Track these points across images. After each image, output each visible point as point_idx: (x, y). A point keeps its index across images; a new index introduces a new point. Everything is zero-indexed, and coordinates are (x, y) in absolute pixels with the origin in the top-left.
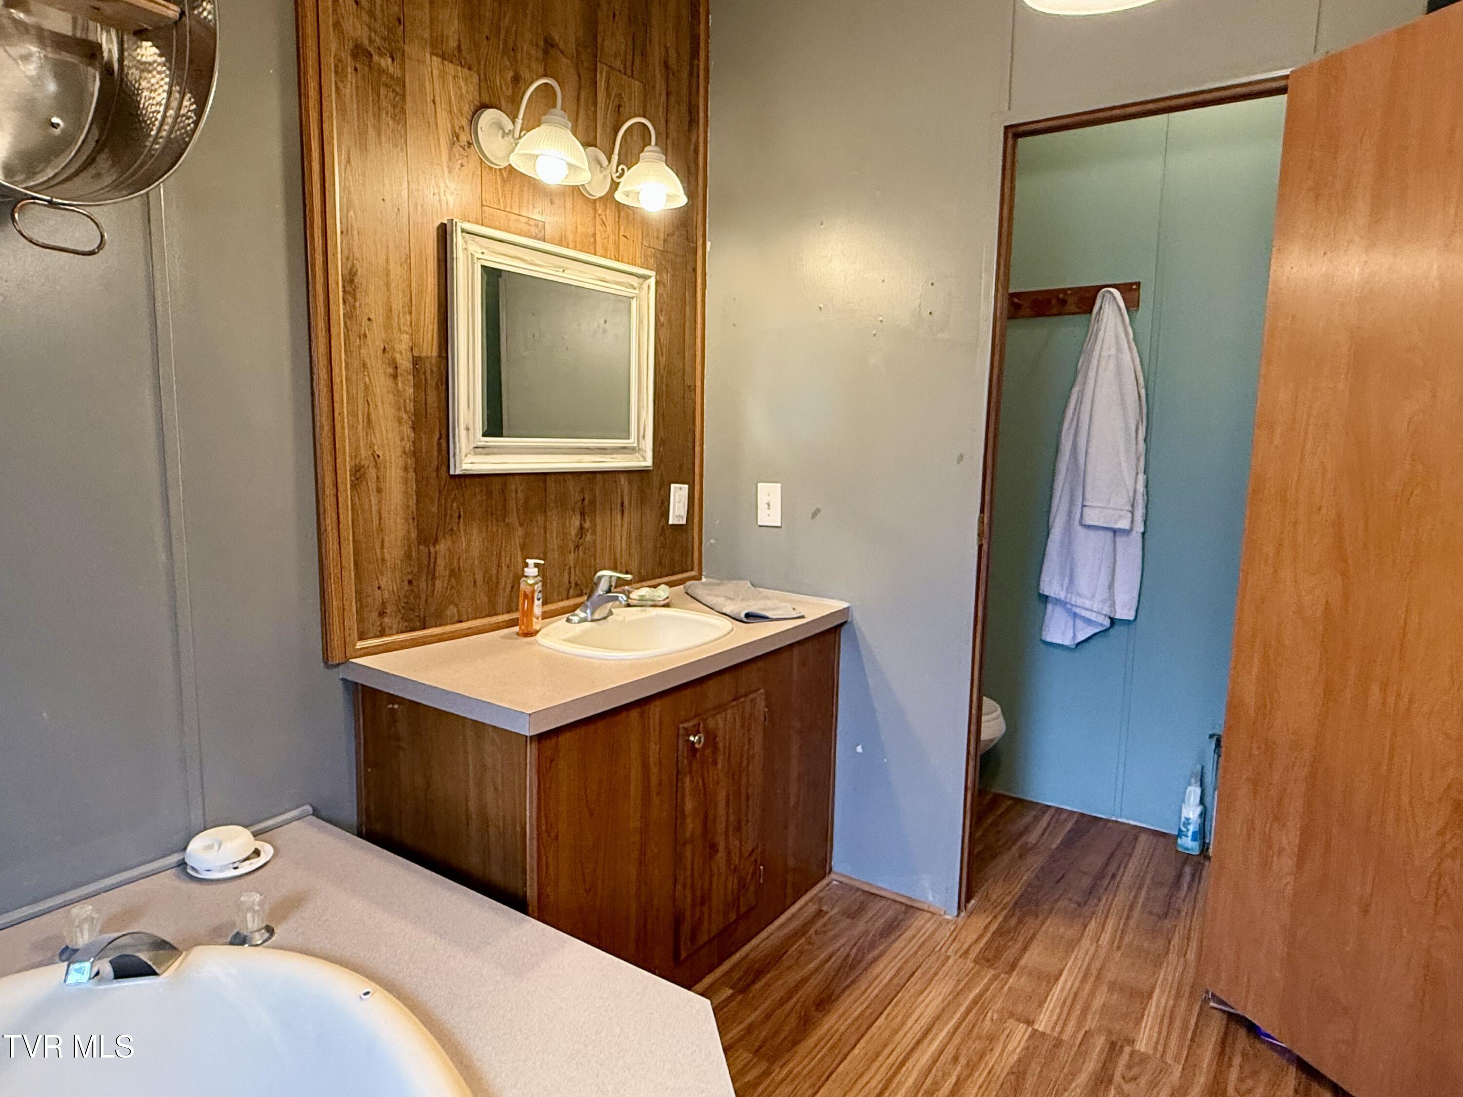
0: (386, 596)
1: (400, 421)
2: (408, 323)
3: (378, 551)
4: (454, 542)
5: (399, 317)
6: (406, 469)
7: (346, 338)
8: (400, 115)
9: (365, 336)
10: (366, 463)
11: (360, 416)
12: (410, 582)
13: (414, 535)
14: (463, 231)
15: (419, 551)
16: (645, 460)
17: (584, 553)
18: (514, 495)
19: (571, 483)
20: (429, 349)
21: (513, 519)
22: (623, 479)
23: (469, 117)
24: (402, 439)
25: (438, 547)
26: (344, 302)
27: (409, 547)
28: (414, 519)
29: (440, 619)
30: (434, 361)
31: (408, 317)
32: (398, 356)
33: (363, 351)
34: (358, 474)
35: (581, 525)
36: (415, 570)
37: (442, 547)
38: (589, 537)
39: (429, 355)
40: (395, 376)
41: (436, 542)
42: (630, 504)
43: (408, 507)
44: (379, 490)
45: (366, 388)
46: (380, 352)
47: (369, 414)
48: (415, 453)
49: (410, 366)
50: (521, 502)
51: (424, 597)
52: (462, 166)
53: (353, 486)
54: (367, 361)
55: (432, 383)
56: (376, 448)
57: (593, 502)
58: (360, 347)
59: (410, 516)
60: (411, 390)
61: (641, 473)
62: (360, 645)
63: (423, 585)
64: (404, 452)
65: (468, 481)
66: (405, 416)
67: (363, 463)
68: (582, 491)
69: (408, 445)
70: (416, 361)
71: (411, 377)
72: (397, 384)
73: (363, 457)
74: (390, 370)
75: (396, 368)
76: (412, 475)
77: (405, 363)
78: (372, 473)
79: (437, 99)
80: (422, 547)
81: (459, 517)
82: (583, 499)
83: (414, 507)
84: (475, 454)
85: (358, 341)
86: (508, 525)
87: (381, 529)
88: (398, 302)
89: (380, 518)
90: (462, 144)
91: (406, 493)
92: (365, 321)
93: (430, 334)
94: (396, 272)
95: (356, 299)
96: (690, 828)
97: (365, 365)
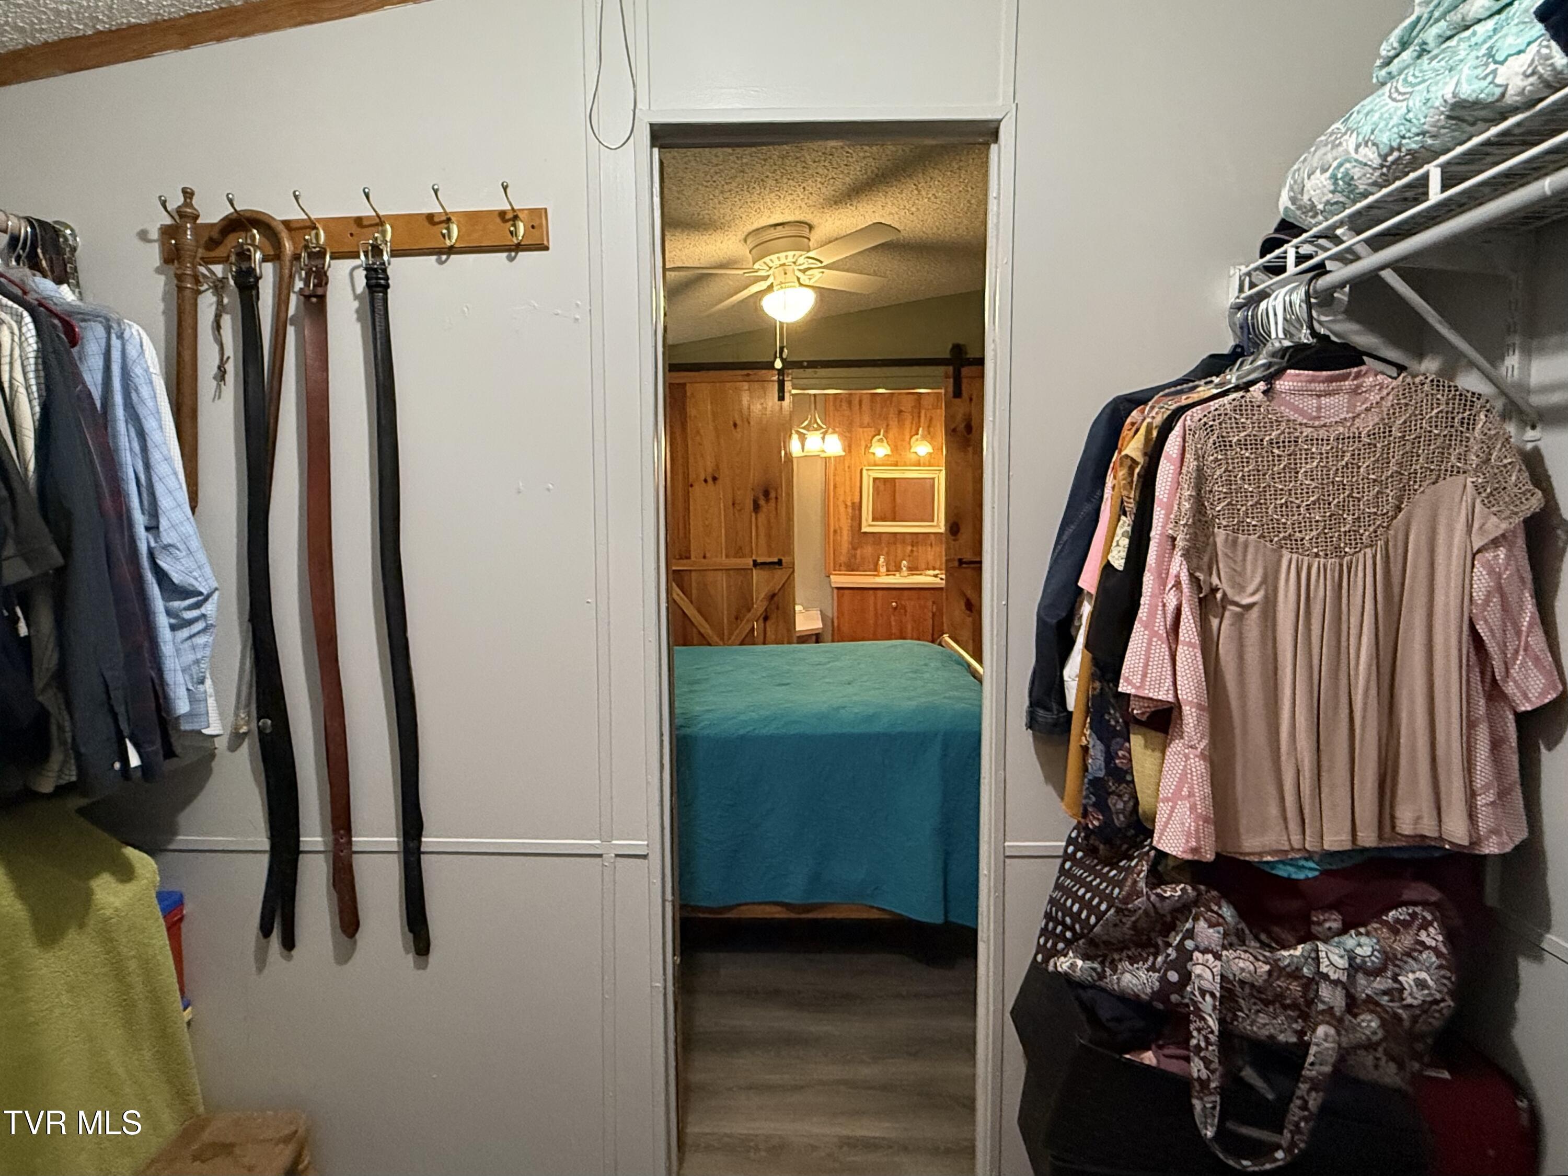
1: (848, 518)
3: (840, 551)
4: (863, 550)
5: (848, 493)
6: (849, 530)
7: (833, 499)
9: (839, 499)
11: (837, 518)
12: (849, 559)
13: (851, 547)
14: (866, 469)
16: (941, 529)
17: (913, 558)
18: (884, 539)
19: (908, 536)
20: (857, 500)
21: (884, 545)
22: (932, 536)
23: (870, 441)
24: (848, 523)
26: (833, 491)
27: (849, 551)
28: (851, 543)
29: (857, 568)
30: (858, 503)
31: (851, 493)
32: (847, 502)
33: (838, 502)
34: (835, 531)
35: (911, 549)
36: (850, 556)
37: (859, 552)
40: (847, 508)
41: (857, 550)
42: (935, 543)
44: (841, 536)
45: (838, 511)
46: (843, 502)
48: (852, 527)
50: (887, 541)
51: (853, 564)
52: (868, 453)
53: (834, 534)
55: (857, 508)
56: (840, 525)
57: (918, 543)
60: (851, 511)
61: (941, 533)
62: (834, 572)
63: (852, 561)
65: (868, 534)
68: (912, 538)
69: (850, 525)
70: (853, 504)
71: (851, 508)
73: (837, 527)
77: (849, 504)
78: (839, 532)
79: (861, 439)
80: (853, 551)
81: (865, 544)
82: (913, 542)
83: (851, 540)
84: (869, 527)
85: (836, 500)
86: (882, 547)
87: (841, 545)
88: (848, 490)
89: (841, 542)
90: (868, 448)
91: (849, 537)
92: (839, 495)
93: (857, 497)
94: (848, 483)
95: (836, 491)
96: (894, 630)
97: (838, 506)
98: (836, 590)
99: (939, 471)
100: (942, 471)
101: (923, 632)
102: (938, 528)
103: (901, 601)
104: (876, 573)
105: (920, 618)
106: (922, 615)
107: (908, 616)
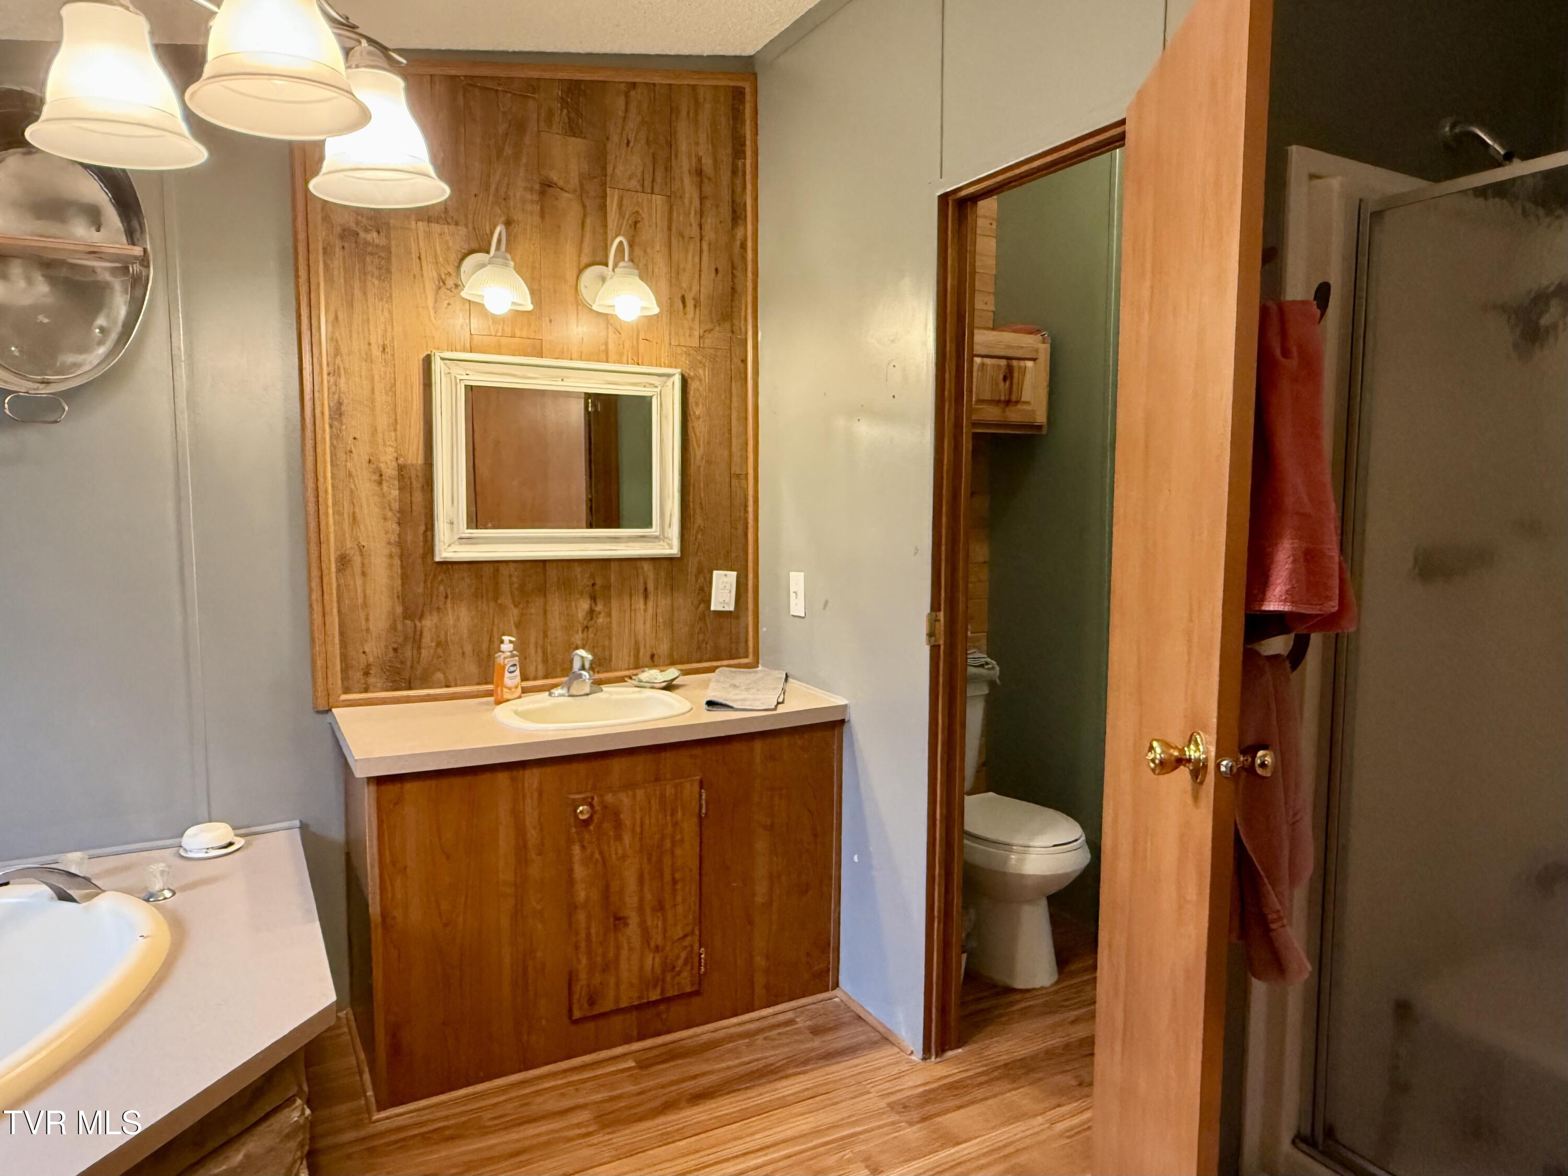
0: (371, 660)
1: (385, 519)
2: (393, 439)
3: (364, 623)
4: (440, 619)
5: (383, 434)
6: (391, 556)
7: (333, 455)
8: (385, 275)
9: (351, 452)
10: (352, 552)
11: (346, 516)
12: (395, 650)
13: (399, 610)
14: (442, 359)
15: (404, 625)
16: (671, 548)
17: (595, 635)
18: (507, 579)
19: (578, 569)
20: (415, 457)
21: (506, 600)
22: (646, 566)
23: (456, 264)
24: (387, 533)
25: (424, 622)
26: (331, 426)
27: (395, 621)
28: (398, 597)
29: (425, 682)
30: (418, 468)
31: (393, 434)
32: (382, 466)
33: (348, 464)
34: (343, 561)
35: (591, 608)
36: (400, 640)
37: (428, 623)
38: (601, 620)
39: (414, 462)
40: (380, 483)
41: (421, 617)
42: (656, 588)
43: (393, 589)
44: (364, 574)
45: (352, 491)
46: (365, 464)
47: (354, 513)
48: (401, 543)
49: (395, 473)
50: (516, 585)
51: (409, 664)
52: (449, 304)
53: (339, 570)
54: (353, 471)
55: (417, 485)
56: (361, 540)
57: (607, 587)
58: (346, 461)
59: (395, 595)
60: (397, 492)
61: (670, 559)
62: (344, 697)
63: (408, 654)
64: (389, 543)
65: (456, 567)
66: (389, 514)
67: (347, 552)
68: (592, 576)
69: (394, 538)
70: (401, 468)
71: (396, 482)
72: (382, 489)
73: (349, 546)
74: (376, 477)
75: (381, 475)
76: (397, 562)
77: (390, 471)
78: (357, 560)
79: (423, 257)
80: (408, 622)
81: (446, 597)
82: (593, 585)
83: (400, 588)
84: (460, 544)
85: (344, 456)
86: (501, 605)
87: (365, 605)
88: (383, 421)
89: (365, 597)
90: (449, 287)
91: (391, 578)
92: (350, 441)
93: (415, 447)
94: (381, 398)
95: (342, 424)
96: (582, 895)
97: (350, 475)
98: (373, 788)
99: (664, 378)
100: (671, 379)
101: (674, 882)
102: (662, 543)
103: (602, 796)
104: (489, 694)
105: (662, 839)
106: (669, 830)
107: (627, 838)
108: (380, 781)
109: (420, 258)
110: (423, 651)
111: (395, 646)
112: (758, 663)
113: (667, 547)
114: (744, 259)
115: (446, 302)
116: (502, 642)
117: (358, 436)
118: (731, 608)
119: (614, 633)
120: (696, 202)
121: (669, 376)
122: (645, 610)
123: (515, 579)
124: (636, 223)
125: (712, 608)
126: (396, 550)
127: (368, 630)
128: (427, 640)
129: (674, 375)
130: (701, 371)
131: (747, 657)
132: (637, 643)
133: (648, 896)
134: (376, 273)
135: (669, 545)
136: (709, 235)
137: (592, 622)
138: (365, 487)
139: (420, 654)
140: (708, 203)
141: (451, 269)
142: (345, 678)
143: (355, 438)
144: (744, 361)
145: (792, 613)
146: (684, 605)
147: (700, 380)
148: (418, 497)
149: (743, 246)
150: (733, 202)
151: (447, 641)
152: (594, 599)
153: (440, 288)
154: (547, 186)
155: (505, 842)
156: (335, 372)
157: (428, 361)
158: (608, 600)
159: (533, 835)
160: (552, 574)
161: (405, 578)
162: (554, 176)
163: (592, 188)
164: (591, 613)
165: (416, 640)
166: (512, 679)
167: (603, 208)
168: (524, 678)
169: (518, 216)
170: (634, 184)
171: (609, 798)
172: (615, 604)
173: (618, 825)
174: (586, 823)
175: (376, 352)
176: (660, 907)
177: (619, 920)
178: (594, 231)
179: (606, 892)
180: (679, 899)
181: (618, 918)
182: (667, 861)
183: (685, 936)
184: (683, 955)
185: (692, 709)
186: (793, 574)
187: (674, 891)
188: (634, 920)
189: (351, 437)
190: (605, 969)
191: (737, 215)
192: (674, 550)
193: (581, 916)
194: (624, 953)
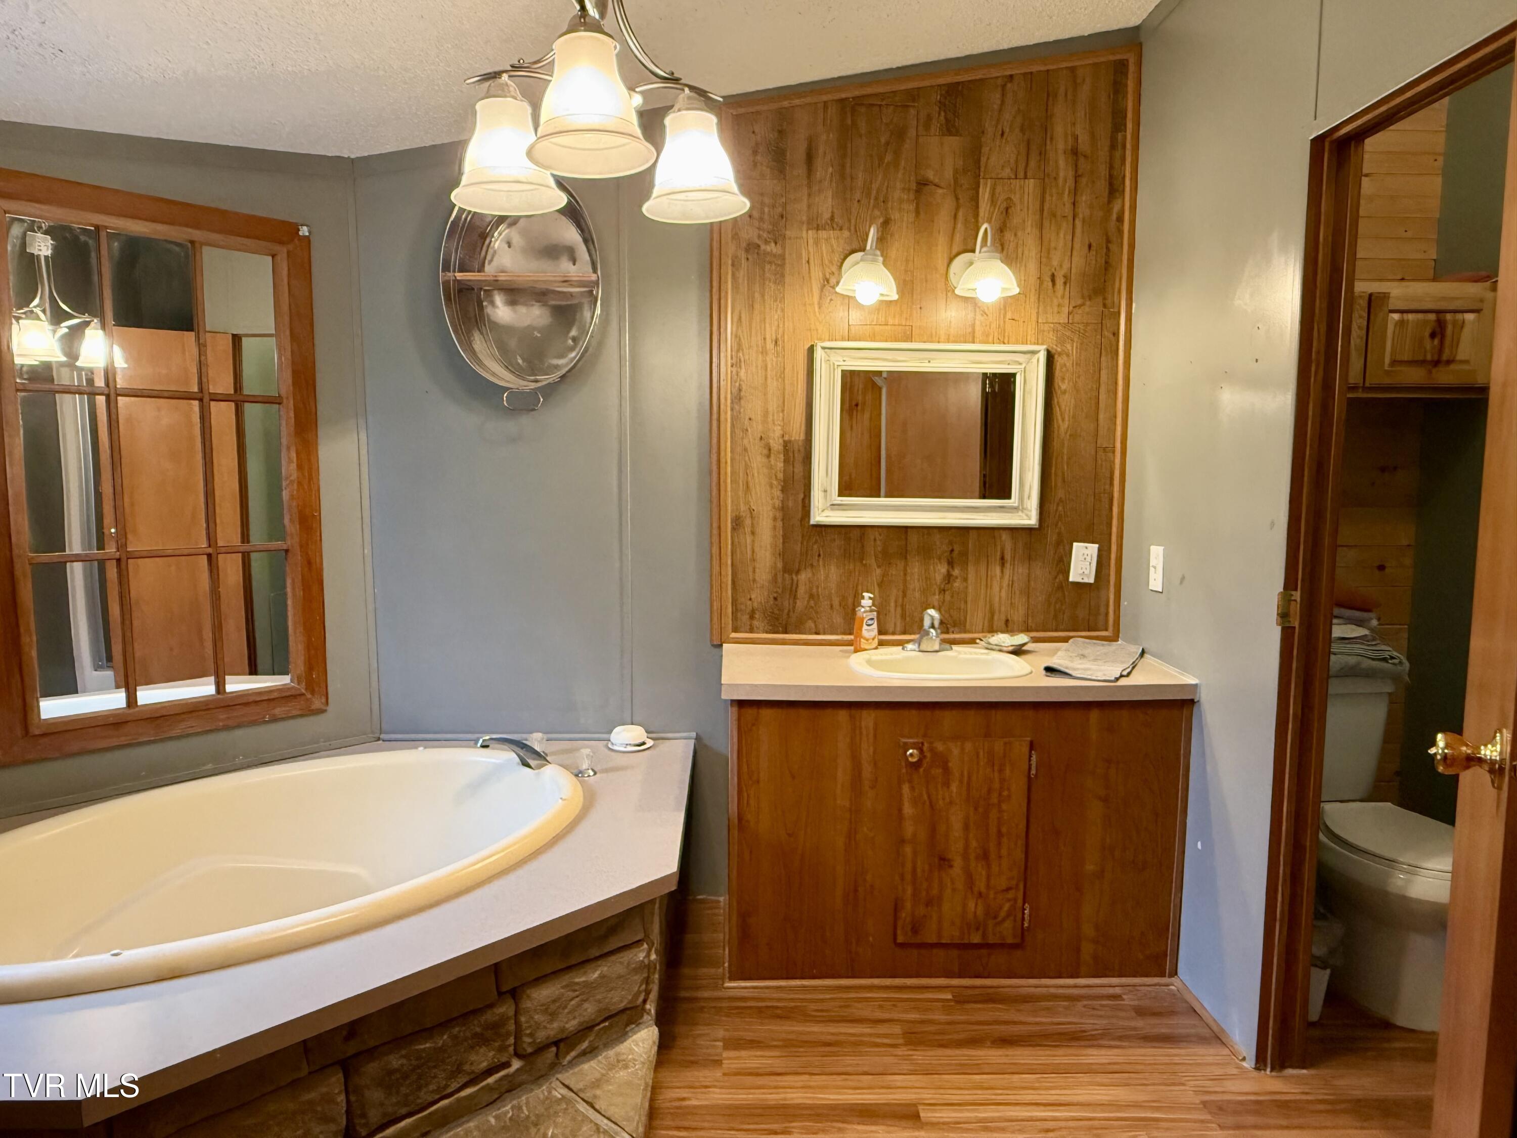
0: (755, 605)
1: (771, 486)
2: (781, 419)
3: (751, 574)
4: (813, 574)
5: (773, 415)
6: (775, 519)
7: (733, 432)
8: (780, 279)
9: (747, 430)
10: (744, 514)
11: (741, 483)
12: (775, 599)
13: (780, 565)
14: (824, 348)
15: (784, 579)
16: (1030, 519)
17: (952, 597)
18: (872, 543)
19: (937, 537)
20: (797, 433)
21: (871, 561)
22: (1005, 536)
23: (839, 264)
24: (772, 498)
25: (799, 577)
26: (732, 409)
27: (776, 575)
28: (780, 554)
29: (799, 630)
30: (800, 443)
31: (781, 414)
32: (771, 441)
33: (745, 440)
34: (737, 523)
35: (948, 571)
36: (780, 591)
37: (804, 576)
38: (957, 584)
39: (797, 438)
40: (768, 456)
41: (798, 572)
42: (1013, 558)
43: (776, 546)
44: (753, 533)
45: (746, 465)
46: (757, 440)
47: (747, 483)
48: (783, 508)
49: (781, 448)
50: (879, 549)
51: (786, 611)
52: (831, 300)
53: (734, 529)
54: (748, 446)
55: (799, 457)
56: (752, 504)
57: (964, 554)
58: (743, 438)
59: (778, 552)
60: (782, 465)
61: (1029, 530)
62: (734, 635)
63: (786, 604)
64: (774, 507)
65: (829, 530)
66: (775, 482)
67: (741, 514)
68: (951, 543)
69: (778, 503)
70: (786, 444)
71: (782, 456)
72: (770, 461)
73: (742, 510)
74: (765, 452)
75: (770, 450)
76: (779, 524)
77: (777, 446)
78: (748, 522)
79: (811, 261)
80: (786, 575)
81: (819, 555)
82: (952, 551)
83: (781, 546)
84: (832, 510)
85: (741, 434)
86: (865, 565)
87: (753, 560)
88: (773, 406)
89: (753, 552)
90: (832, 285)
91: (775, 537)
92: (747, 422)
93: (798, 424)
94: (773, 385)
95: (740, 406)
96: (909, 829)
97: (746, 450)
98: (735, 709)
99: (1028, 356)
100: (1037, 356)
101: (1000, 834)
102: (1020, 513)
103: (931, 743)
104: (850, 643)
105: (990, 791)
106: (996, 785)
107: (954, 787)
108: (741, 704)
109: (808, 262)
110: (798, 601)
111: (775, 595)
112: (1118, 637)
113: (1025, 517)
114: (1120, 232)
115: (829, 298)
116: (863, 598)
117: (753, 417)
118: (1092, 581)
119: (969, 599)
120: (1070, 183)
121: (1034, 353)
122: (1002, 577)
123: (878, 542)
124: (1007, 209)
125: (1071, 579)
126: (779, 515)
127: (754, 580)
128: (802, 590)
129: (1039, 351)
130: (1069, 347)
131: (1106, 630)
132: (991, 606)
133: (974, 844)
134: (773, 278)
135: (1027, 515)
136: (1083, 210)
137: (949, 586)
138: (757, 461)
139: (796, 603)
140: (1084, 181)
141: (834, 269)
142: (735, 618)
143: (750, 419)
144: (1116, 334)
145: (1151, 588)
146: (1041, 573)
147: (1068, 355)
148: (799, 469)
149: (1120, 219)
150: (1111, 176)
151: (818, 595)
152: (951, 563)
153: (824, 286)
154: (922, 185)
155: (842, 775)
156: (737, 364)
157: (811, 350)
158: (964, 564)
159: (867, 771)
160: (913, 538)
161: (785, 537)
162: (930, 175)
163: (965, 181)
164: (949, 577)
165: (793, 593)
166: (870, 631)
167: (975, 200)
168: (880, 632)
169: (895, 215)
170: (1007, 172)
171: (940, 747)
172: (971, 569)
173: (946, 770)
174: (916, 766)
175: (770, 345)
176: (985, 856)
177: (944, 862)
178: (966, 221)
179: (933, 831)
180: (1004, 852)
181: (942, 859)
182: (994, 814)
183: (1008, 889)
184: (1006, 907)
185: (1031, 673)
186: (1154, 549)
187: (999, 844)
188: (958, 862)
189: (747, 418)
190: (929, 903)
191: (1114, 189)
192: (1031, 519)
193: (908, 850)
194: (948, 892)
